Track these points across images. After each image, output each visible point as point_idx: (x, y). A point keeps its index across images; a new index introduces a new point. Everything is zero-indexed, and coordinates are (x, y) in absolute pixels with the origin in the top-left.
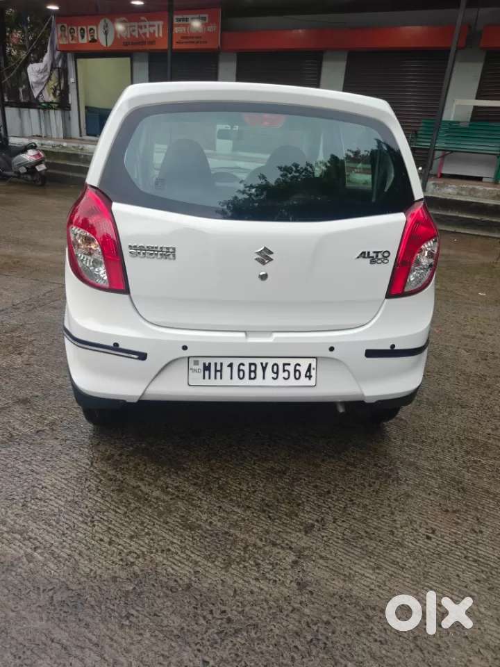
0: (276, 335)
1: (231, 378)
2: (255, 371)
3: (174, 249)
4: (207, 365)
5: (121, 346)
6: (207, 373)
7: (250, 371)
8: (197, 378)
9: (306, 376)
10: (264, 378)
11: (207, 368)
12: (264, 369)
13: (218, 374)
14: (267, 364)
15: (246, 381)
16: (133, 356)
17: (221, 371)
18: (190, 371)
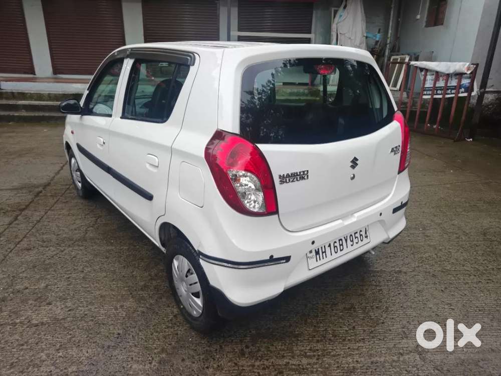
0: (356, 215)
1: (331, 254)
2: (342, 245)
3: (308, 171)
4: (317, 250)
5: (275, 257)
6: (318, 256)
7: (340, 245)
8: (313, 263)
9: (365, 237)
10: (347, 247)
11: (317, 253)
12: (346, 240)
13: (324, 254)
14: (347, 237)
15: (340, 253)
16: (282, 261)
17: (325, 252)
18: (308, 259)
